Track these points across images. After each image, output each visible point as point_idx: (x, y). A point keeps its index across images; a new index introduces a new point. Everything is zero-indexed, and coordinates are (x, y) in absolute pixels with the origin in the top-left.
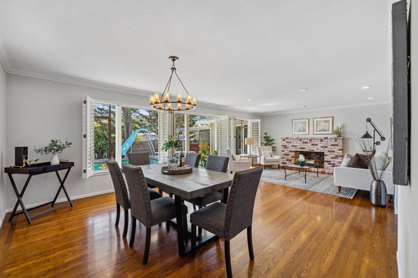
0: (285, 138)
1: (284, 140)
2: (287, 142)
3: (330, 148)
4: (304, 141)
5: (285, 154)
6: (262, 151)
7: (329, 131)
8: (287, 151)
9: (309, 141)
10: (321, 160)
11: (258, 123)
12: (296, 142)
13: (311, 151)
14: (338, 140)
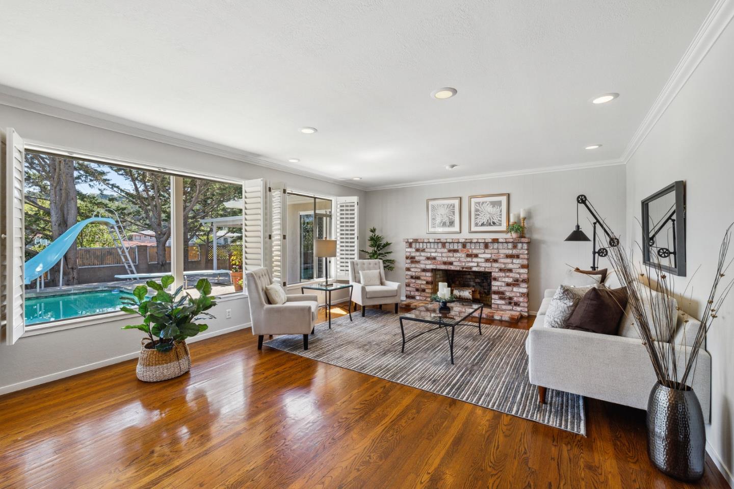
0: (411, 241)
1: (410, 245)
2: (417, 250)
3: (504, 262)
4: (452, 248)
5: (412, 277)
6: (360, 272)
7: (500, 225)
8: (416, 270)
9: (460, 246)
10: (484, 289)
11: (353, 206)
12: (434, 250)
13: (464, 270)
14: (520, 245)
